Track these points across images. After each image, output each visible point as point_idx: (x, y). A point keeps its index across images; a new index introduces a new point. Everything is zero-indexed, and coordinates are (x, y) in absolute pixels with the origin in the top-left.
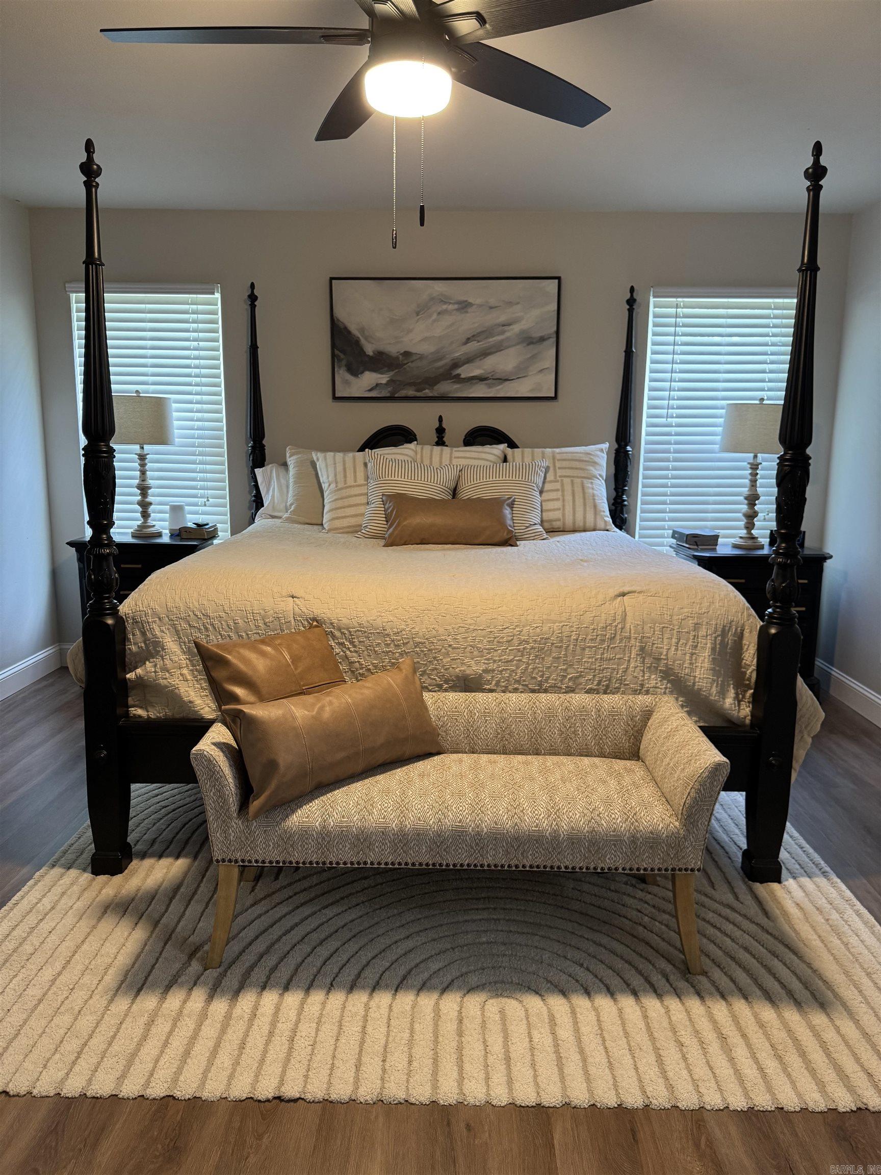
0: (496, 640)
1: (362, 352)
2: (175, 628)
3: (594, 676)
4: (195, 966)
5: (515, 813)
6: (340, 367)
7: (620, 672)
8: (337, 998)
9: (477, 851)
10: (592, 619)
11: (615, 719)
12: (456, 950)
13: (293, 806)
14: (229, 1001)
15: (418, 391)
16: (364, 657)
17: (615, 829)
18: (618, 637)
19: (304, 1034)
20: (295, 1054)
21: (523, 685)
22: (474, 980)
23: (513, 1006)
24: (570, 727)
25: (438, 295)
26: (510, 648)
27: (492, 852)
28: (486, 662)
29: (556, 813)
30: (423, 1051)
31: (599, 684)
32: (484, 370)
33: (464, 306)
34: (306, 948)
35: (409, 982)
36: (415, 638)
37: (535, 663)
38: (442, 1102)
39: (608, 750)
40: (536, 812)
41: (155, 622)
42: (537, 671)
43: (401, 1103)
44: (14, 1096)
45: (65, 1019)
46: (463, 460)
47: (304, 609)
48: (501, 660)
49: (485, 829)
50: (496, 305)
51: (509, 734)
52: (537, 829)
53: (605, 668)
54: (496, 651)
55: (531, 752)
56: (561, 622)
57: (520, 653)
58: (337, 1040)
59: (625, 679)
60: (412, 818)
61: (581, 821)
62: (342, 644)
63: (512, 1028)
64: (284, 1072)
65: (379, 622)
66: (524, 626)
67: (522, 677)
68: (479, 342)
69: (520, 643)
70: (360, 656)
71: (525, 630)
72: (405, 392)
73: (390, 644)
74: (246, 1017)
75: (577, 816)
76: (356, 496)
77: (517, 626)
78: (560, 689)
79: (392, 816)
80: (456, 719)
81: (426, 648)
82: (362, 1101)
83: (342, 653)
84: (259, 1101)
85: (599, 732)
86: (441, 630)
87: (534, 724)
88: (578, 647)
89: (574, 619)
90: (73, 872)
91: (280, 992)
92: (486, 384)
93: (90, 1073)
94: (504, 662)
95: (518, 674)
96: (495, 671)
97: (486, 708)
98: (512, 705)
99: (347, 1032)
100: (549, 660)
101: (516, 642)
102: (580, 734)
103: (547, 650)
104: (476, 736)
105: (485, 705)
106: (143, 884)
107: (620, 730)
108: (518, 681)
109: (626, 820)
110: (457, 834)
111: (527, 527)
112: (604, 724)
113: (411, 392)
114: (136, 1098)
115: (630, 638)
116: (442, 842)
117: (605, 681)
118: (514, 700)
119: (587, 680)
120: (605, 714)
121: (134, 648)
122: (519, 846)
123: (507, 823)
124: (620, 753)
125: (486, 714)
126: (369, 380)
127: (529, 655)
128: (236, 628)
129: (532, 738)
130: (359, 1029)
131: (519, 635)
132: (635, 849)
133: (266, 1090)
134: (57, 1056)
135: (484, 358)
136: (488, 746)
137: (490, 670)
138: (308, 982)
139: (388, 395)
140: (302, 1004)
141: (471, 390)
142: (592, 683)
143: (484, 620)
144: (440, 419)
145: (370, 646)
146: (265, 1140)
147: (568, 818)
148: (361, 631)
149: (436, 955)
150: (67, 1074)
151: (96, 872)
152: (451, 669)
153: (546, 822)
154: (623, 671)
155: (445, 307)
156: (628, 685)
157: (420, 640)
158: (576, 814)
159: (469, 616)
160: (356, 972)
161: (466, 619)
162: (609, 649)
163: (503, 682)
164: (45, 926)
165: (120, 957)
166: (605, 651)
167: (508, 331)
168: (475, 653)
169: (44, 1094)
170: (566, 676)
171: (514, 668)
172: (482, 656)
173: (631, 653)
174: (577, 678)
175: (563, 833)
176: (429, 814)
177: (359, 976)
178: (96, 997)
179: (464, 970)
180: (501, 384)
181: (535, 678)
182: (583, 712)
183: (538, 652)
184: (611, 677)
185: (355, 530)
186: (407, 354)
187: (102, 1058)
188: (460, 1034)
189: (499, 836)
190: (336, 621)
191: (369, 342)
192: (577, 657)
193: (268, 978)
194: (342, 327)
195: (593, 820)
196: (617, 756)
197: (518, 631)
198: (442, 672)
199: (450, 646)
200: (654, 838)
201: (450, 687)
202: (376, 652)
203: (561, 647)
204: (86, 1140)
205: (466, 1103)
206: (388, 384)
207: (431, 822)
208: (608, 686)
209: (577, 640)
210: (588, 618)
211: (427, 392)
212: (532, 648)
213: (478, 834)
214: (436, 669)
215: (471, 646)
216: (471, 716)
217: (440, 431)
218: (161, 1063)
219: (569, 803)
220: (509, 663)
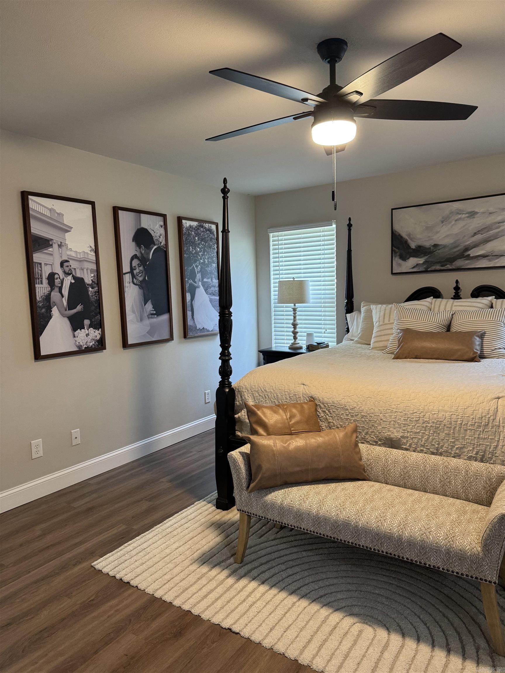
0: (408, 419)
1: (409, 247)
2: (253, 395)
3: (473, 448)
4: (232, 560)
5: (380, 520)
6: (395, 257)
7: (492, 447)
8: (283, 595)
9: (356, 536)
10: (472, 411)
11: (477, 478)
12: (357, 592)
13: (271, 490)
14: (236, 580)
15: (442, 266)
16: (335, 420)
17: (437, 542)
18: (490, 425)
19: (257, 606)
20: (248, 613)
21: (426, 448)
22: (356, 610)
23: (369, 631)
24: (447, 478)
25: (456, 210)
26: (417, 425)
27: (364, 539)
28: (403, 431)
29: (404, 525)
30: (306, 634)
31: (477, 453)
32: (486, 251)
33: (472, 214)
34: (283, 567)
35: (322, 599)
36: (362, 413)
37: (433, 436)
38: (300, 662)
39: (471, 497)
40: (393, 522)
41: (246, 392)
42: (435, 441)
43: (281, 654)
44: (139, 589)
45: (171, 566)
46: (460, 307)
47: (307, 392)
48: (412, 431)
49: (361, 525)
50: (494, 211)
51: (408, 477)
52: (390, 532)
53: (481, 444)
54: (409, 425)
55: (421, 489)
56: (451, 412)
57: (424, 429)
58: (270, 614)
59: (496, 453)
60: (324, 509)
61: (417, 533)
62: (324, 412)
63: (360, 642)
64: (239, 619)
65: (343, 402)
66: (426, 413)
67: (426, 443)
68: (482, 234)
69: (424, 423)
70: (333, 419)
71: (427, 415)
72: (434, 267)
73: (348, 415)
74: (239, 589)
75: (416, 530)
76: (388, 329)
77: (422, 412)
78: (450, 454)
79: (314, 506)
80: (378, 462)
81: (368, 419)
82: (264, 646)
83: (324, 416)
84: (222, 628)
85: (465, 484)
86: (376, 410)
87: (424, 473)
88: (462, 429)
89: (459, 411)
90: (210, 505)
91: (259, 584)
92: (488, 259)
93: (168, 590)
94: (414, 433)
95: (423, 442)
96: (408, 437)
97: (396, 459)
98: (412, 459)
99: (277, 612)
100: (442, 435)
101: (421, 421)
102: (453, 484)
103: (442, 429)
104: (388, 474)
105: (396, 457)
106: (233, 517)
107: (480, 486)
108: (423, 445)
109: (446, 539)
110: (345, 524)
111: (493, 350)
112: (470, 480)
113: (438, 267)
114: (178, 607)
115: (499, 426)
116: (337, 527)
117: (482, 452)
118: (414, 456)
119: (468, 450)
120: (471, 474)
121: (238, 403)
122: (379, 539)
123: (374, 525)
124: (480, 500)
125: (395, 462)
126: (413, 261)
127: (430, 430)
128: (277, 398)
129: (422, 481)
130: (283, 613)
131: (423, 417)
132: (449, 558)
133: (226, 624)
134: (161, 579)
135: (486, 243)
136: (395, 481)
137: (405, 437)
138: (275, 583)
139: (424, 270)
140: (266, 592)
141: (477, 264)
142: (472, 453)
143: (402, 406)
144: (457, 282)
145: (338, 414)
146: (214, 645)
147: (410, 529)
148: (334, 406)
149: (345, 591)
150: (160, 588)
151: (218, 508)
152: (382, 433)
153: (396, 529)
154: (494, 447)
155: (460, 216)
156: (498, 456)
157: (364, 414)
158: (416, 529)
159: (393, 403)
160: (299, 586)
161: (391, 405)
162: (484, 432)
163: (414, 445)
164: (186, 525)
165: (205, 547)
166: (481, 433)
167: (503, 226)
168: (396, 425)
169: (149, 593)
170: (454, 446)
171: (420, 437)
172: (400, 428)
173: (500, 436)
174: (461, 448)
175: (405, 537)
176: (333, 510)
177: (299, 588)
178: (187, 560)
179: (354, 603)
180: (498, 258)
181: (433, 445)
182: (457, 470)
183: (435, 429)
184: (485, 450)
185: (383, 349)
186: (436, 246)
187: (175, 586)
188: (331, 633)
189: (368, 531)
190: (321, 399)
191: (413, 241)
192: (462, 435)
193: (258, 575)
194: (397, 234)
195: (425, 534)
196: (478, 502)
197: (422, 415)
198: (377, 434)
199: (381, 419)
200: (461, 554)
201: (382, 444)
202: (341, 418)
203: (450, 427)
204: (152, 616)
205: (311, 667)
206: (424, 263)
207: (333, 514)
208: (483, 456)
209: (461, 424)
210: (469, 411)
211: (449, 267)
212: (431, 426)
213: (356, 526)
214: (374, 432)
215: (394, 421)
216: (386, 462)
217: (457, 289)
218: (194, 596)
219: (415, 521)
220: (417, 434)
